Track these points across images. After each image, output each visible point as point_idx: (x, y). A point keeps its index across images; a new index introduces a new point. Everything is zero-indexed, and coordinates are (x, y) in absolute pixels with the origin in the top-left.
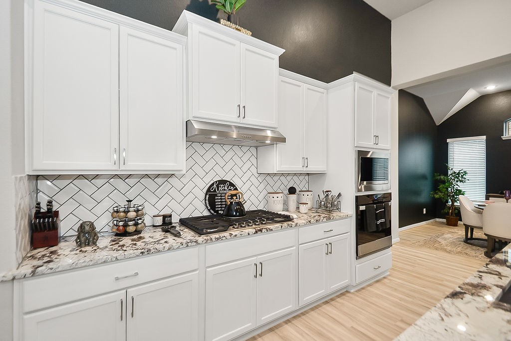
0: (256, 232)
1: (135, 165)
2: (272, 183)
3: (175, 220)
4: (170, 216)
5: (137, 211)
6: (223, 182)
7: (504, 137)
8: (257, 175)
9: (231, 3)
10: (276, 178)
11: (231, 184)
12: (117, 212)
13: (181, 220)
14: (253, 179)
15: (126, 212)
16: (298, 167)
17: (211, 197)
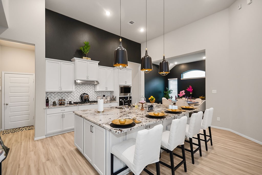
0: (90, 104)
1: (64, 90)
2: (99, 94)
3: (72, 102)
4: (71, 101)
5: (64, 100)
6: (85, 94)
7: (181, 79)
8: (94, 92)
9: (86, 52)
10: (100, 93)
11: (87, 94)
12: (60, 100)
13: (74, 102)
14: (93, 93)
15: (62, 100)
16: (104, 90)
17: (81, 97)
